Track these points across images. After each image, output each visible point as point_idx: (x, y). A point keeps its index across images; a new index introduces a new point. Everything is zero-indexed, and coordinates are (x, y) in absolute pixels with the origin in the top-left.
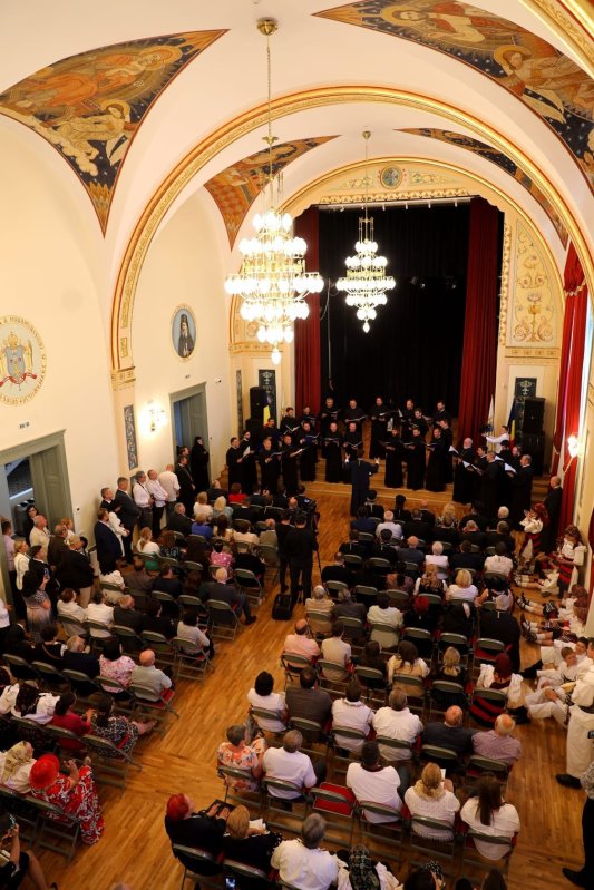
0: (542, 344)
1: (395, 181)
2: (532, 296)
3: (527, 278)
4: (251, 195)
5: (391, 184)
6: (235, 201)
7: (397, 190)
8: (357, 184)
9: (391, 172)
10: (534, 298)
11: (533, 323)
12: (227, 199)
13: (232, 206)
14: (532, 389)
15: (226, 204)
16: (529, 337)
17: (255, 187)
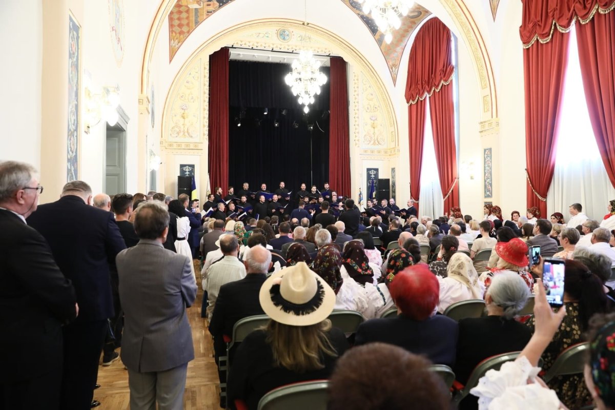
0: (379, 147)
1: (287, 38)
2: (372, 117)
3: (369, 106)
4: (199, 19)
5: (284, 39)
6: (185, 22)
7: (289, 43)
8: (261, 35)
9: (284, 32)
10: (373, 119)
11: (374, 133)
12: (179, 19)
13: (180, 26)
14: (376, 175)
15: (176, 22)
16: (372, 142)
17: (205, 13)
